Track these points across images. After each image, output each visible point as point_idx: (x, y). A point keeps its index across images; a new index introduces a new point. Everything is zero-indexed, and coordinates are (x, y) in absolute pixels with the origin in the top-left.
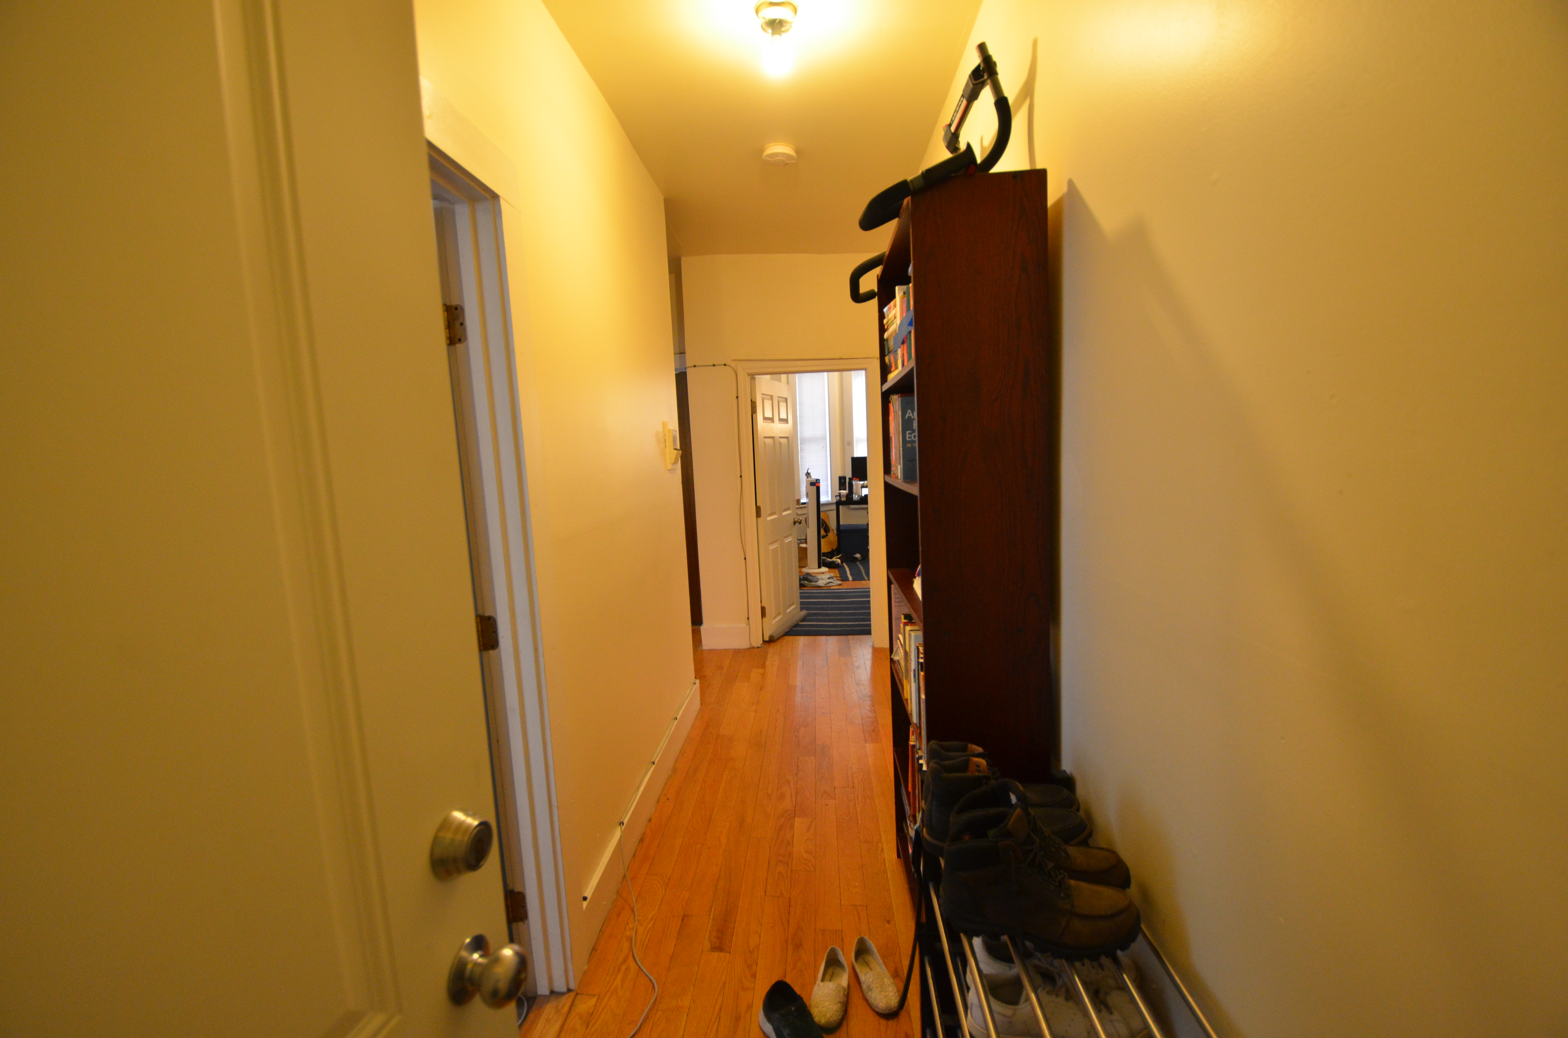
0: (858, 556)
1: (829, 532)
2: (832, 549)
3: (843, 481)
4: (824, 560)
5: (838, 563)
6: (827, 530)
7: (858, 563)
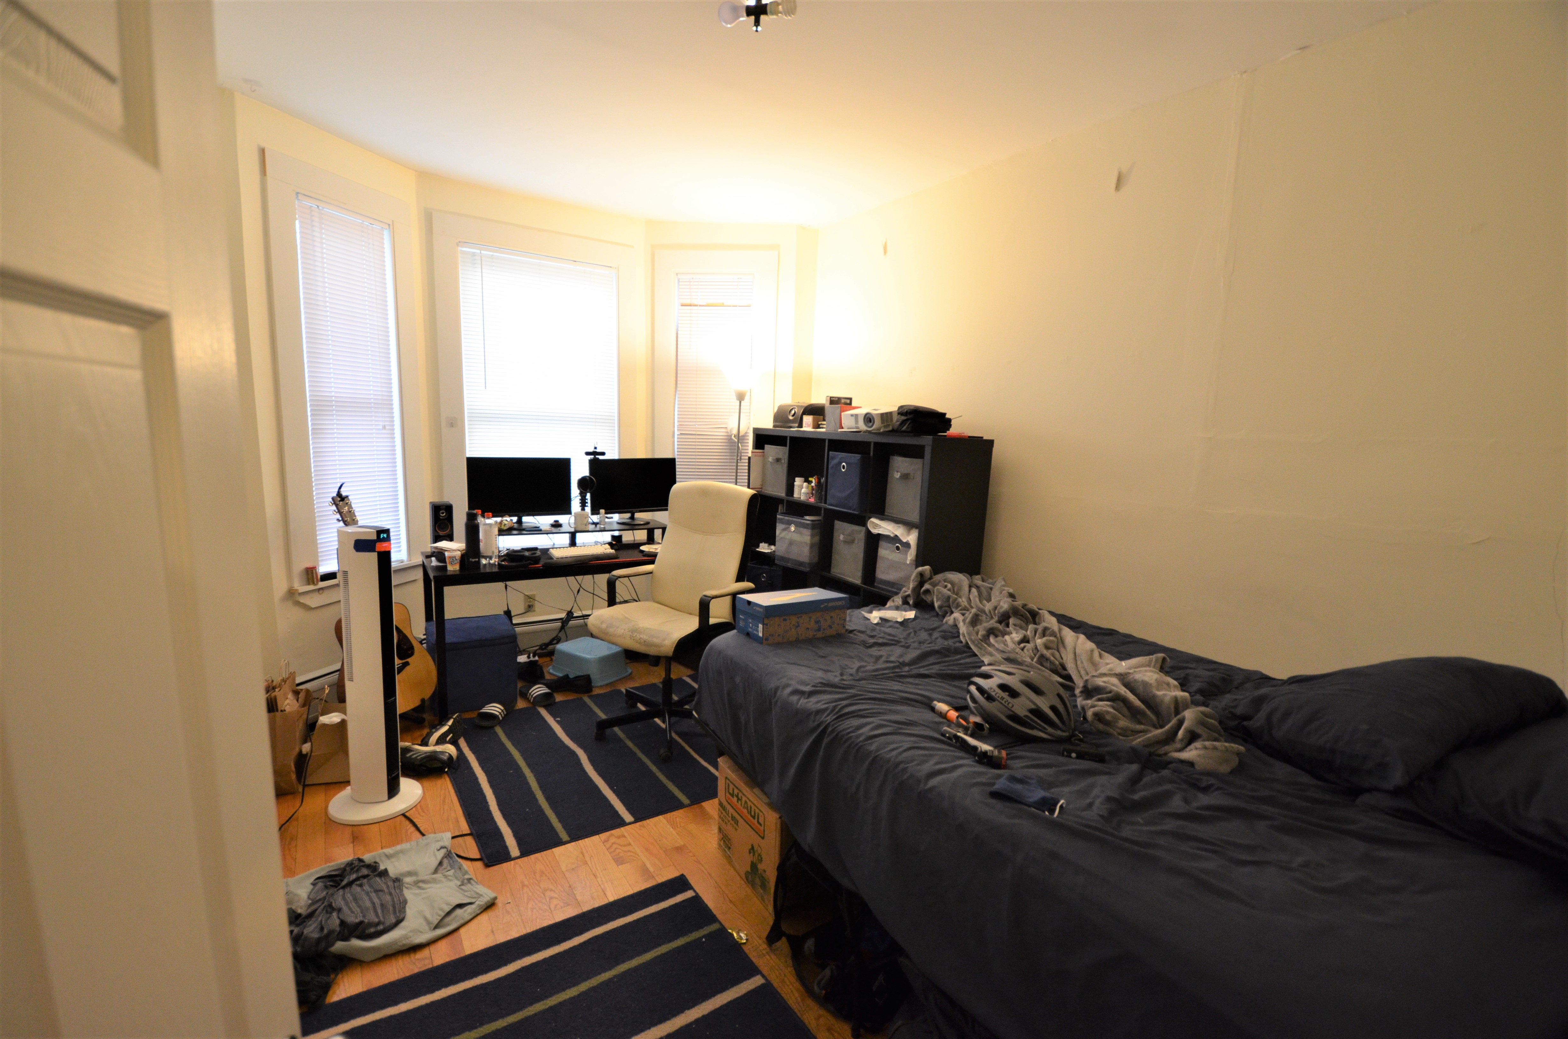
0: (495, 709)
1: (412, 654)
2: (423, 700)
3: (443, 515)
4: (406, 750)
5: (451, 757)
6: (407, 650)
7: (499, 730)
